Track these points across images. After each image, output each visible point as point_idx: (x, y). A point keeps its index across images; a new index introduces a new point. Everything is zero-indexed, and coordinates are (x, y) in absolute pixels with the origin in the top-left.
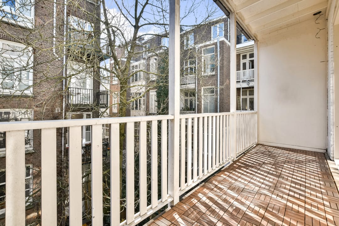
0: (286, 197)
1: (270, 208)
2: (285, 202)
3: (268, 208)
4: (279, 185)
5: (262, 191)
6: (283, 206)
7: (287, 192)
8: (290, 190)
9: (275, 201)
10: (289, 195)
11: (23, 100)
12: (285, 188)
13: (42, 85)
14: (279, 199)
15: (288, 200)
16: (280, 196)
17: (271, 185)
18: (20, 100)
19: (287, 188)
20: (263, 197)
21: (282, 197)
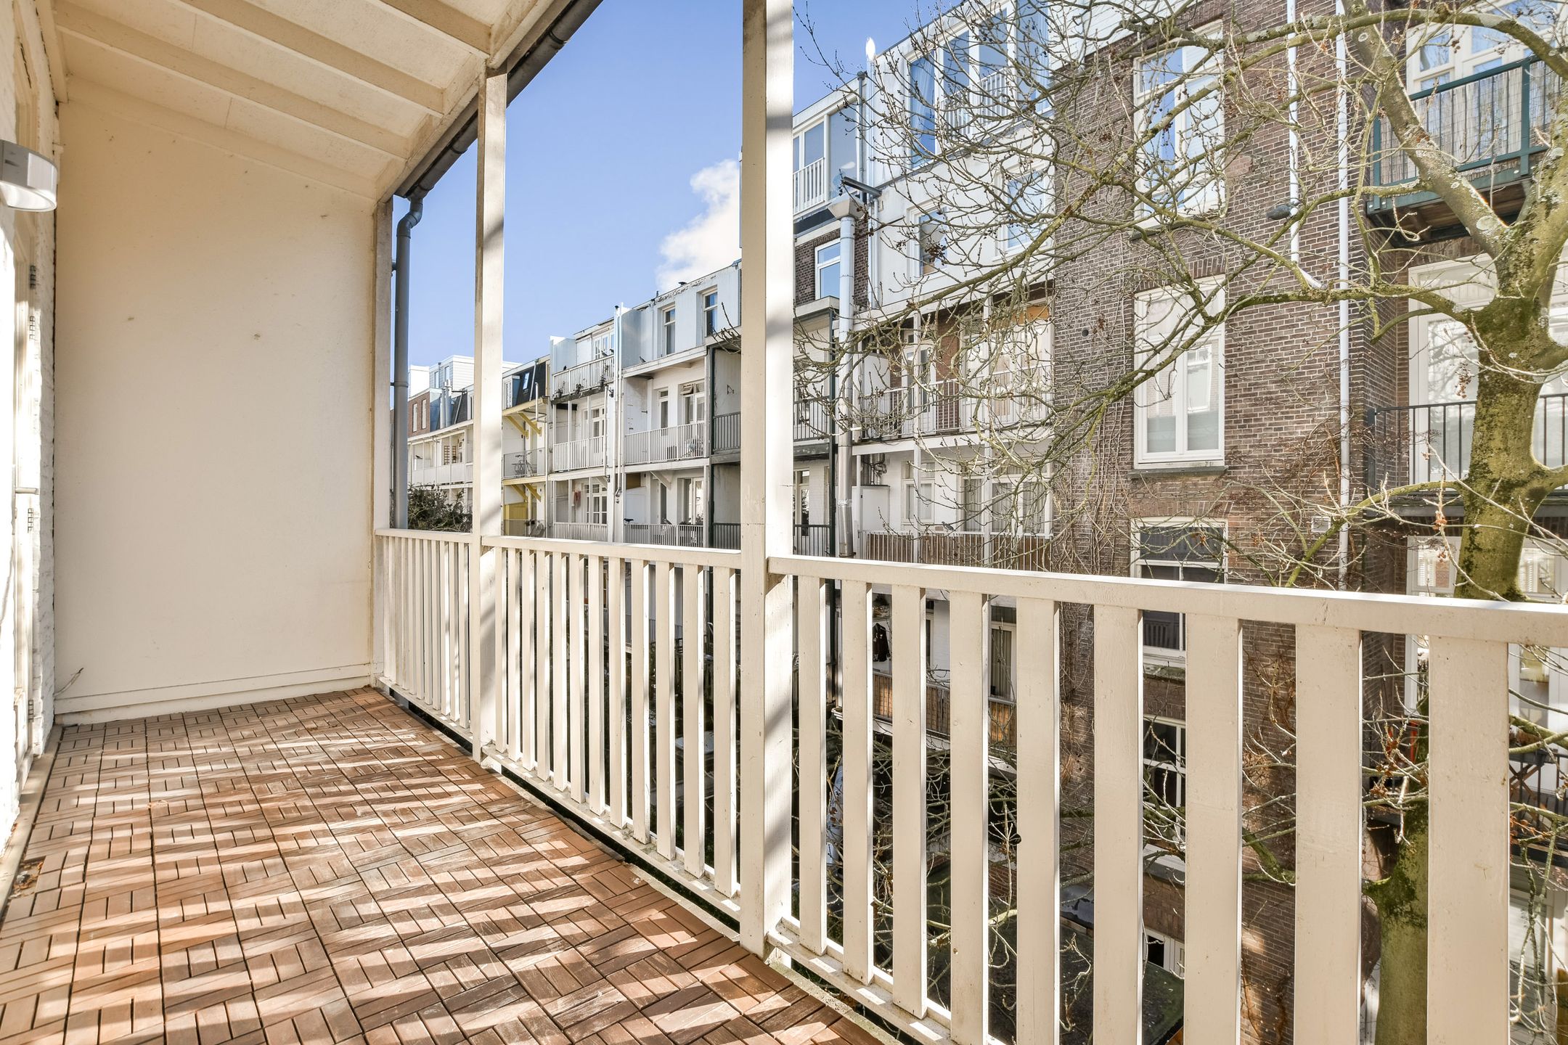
0: (246, 925)
1: (275, 865)
2: (238, 904)
3: (279, 860)
4: (313, 957)
5: (349, 889)
6: (239, 889)
7: (252, 949)
8: (244, 964)
9: (276, 886)
10: (240, 938)
11: (1195, 484)
12: (273, 959)
13: (1256, 420)
14: (269, 900)
15: (232, 916)
16: (268, 911)
17: (346, 932)
18: (1186, 487)
19: (262, 965)
20: (327, 874)
21: (258, 913)
